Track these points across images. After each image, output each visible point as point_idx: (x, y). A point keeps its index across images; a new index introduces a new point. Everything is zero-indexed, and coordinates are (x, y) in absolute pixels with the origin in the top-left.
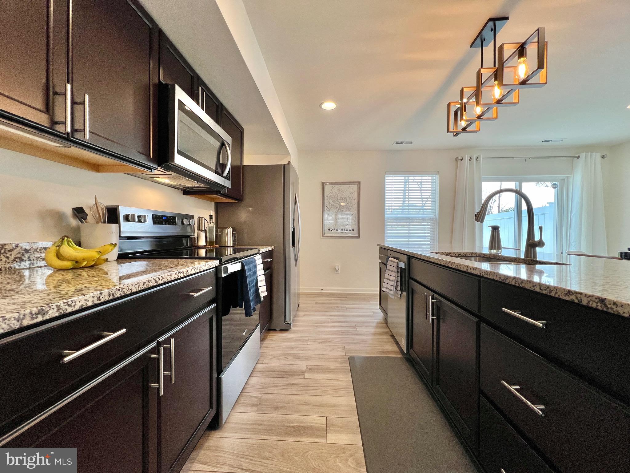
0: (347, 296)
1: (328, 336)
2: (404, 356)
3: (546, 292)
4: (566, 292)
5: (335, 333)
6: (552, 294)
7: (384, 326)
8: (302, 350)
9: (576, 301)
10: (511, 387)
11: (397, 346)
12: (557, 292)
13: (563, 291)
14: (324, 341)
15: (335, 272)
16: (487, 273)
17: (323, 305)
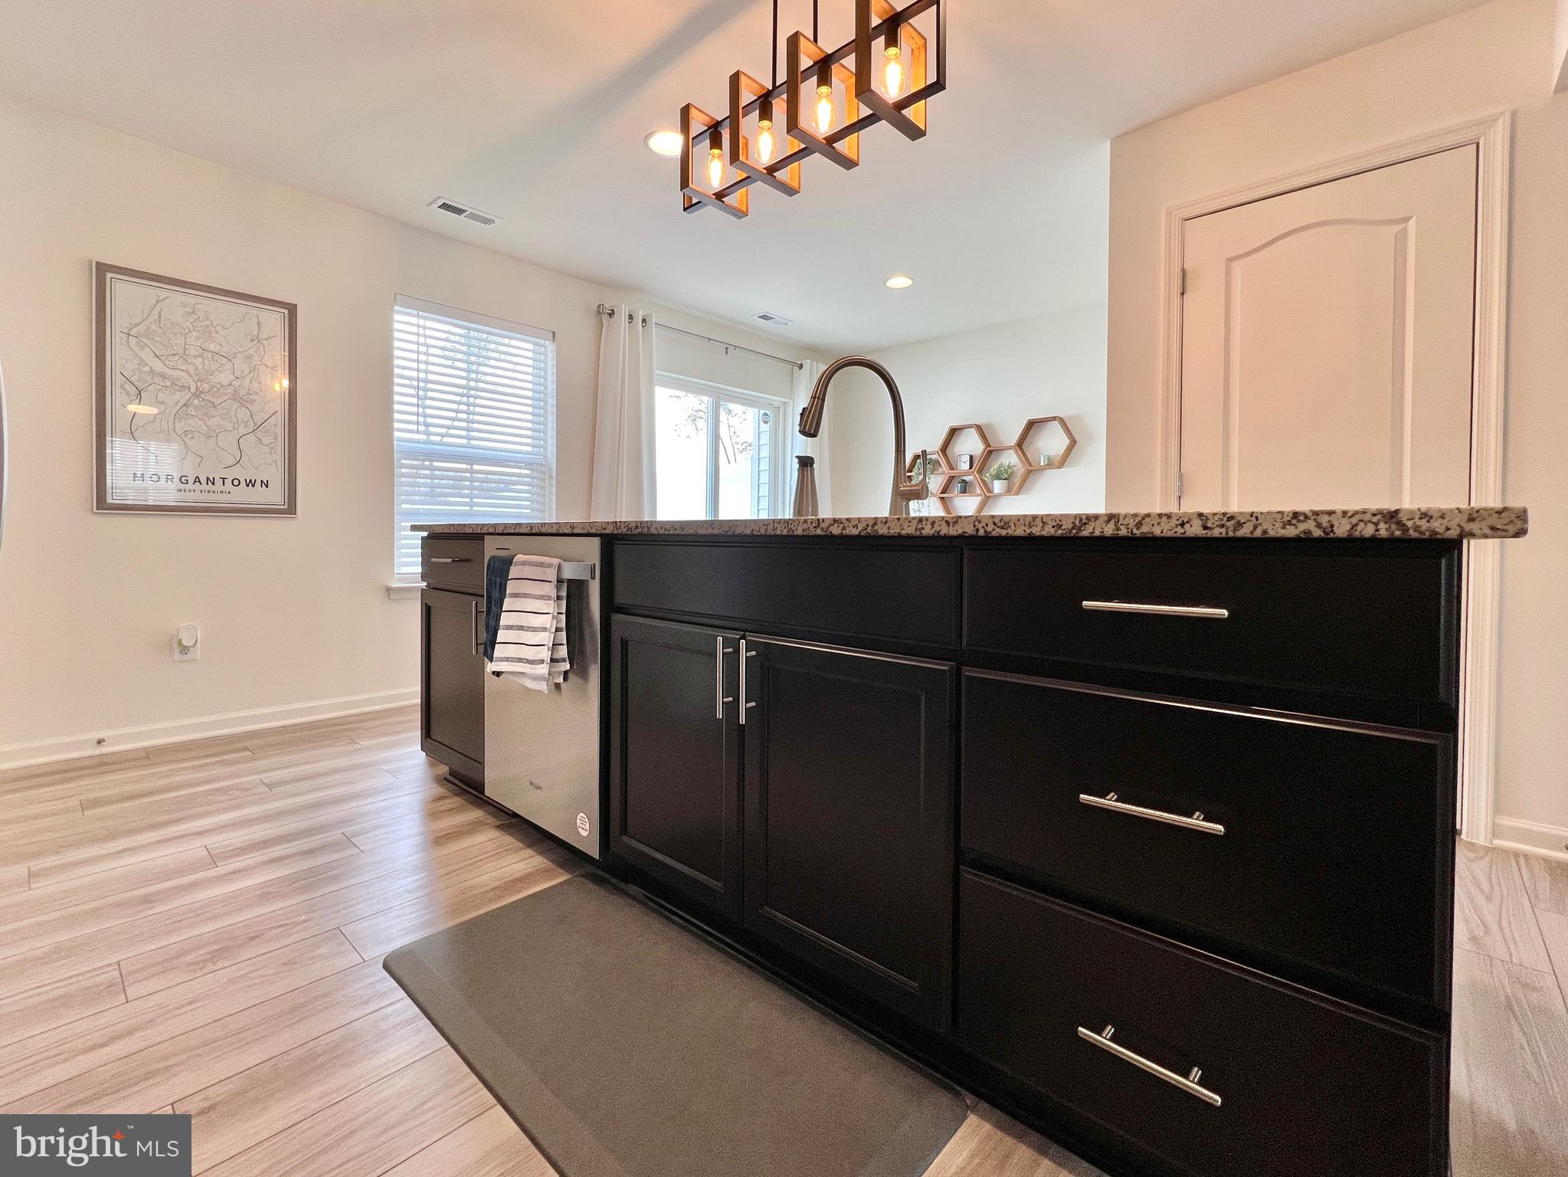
0: (247, 744)
1: (227, 921)
2: (577, 873)
3: (1223, 530)
4: (1286, 519)
5: (265, 895)
6: (1245, 532)
7: (457, 804)
8: (102, 1045)
9: (1317, 533)
10: (1108, 800)
11: (535, 850)
12: (1261, 524)
13: (1280, 516)
14: (223, 948)
15: (177, 656)
16: (1006, 523)
17: (137, 802)
